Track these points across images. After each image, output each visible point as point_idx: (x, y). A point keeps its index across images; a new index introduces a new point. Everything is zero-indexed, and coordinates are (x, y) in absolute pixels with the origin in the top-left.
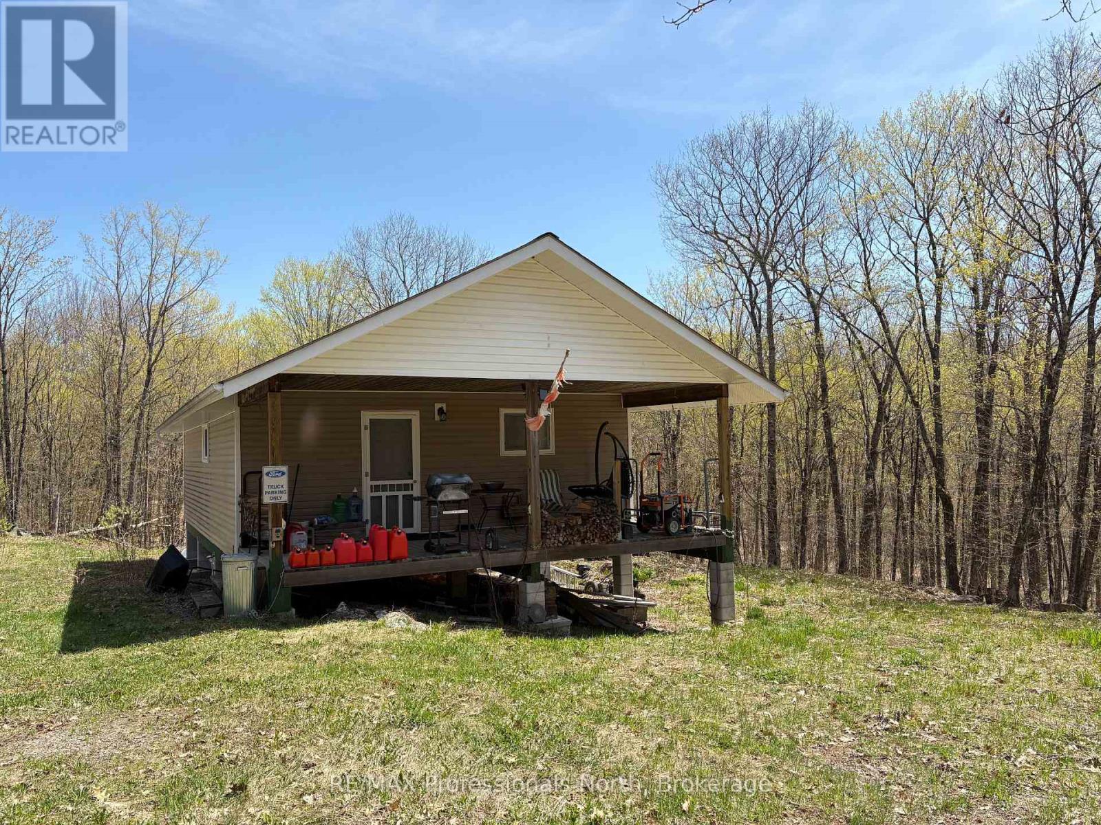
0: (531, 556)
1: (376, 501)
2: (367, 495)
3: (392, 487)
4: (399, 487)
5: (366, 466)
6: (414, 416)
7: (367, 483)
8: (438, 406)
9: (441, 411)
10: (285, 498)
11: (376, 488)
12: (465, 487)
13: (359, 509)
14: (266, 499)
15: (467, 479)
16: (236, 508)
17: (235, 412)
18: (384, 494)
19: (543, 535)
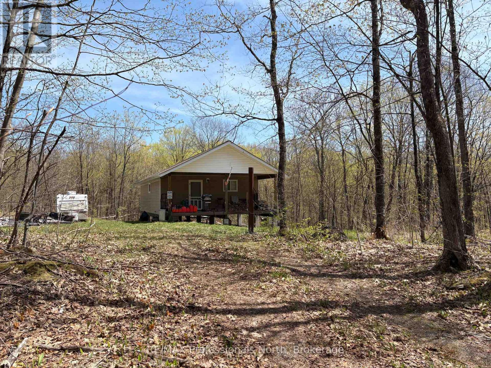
0: (225, 213)
1: (192, 201)
2: (190, 200)
3: (196, 199)
4: (198, 199)
5: (190, 193)
6: (201, 181)
7: (190, 197)
8: (207, 179)
9: (208, 180)
10: (171, 198)
11: (192, 199)
12: (211, 197)
13: (188, 203)
14: (168, 198)
15: (211, 195)
16: (160, 202)
17: (160, 180)
18: (194, 200)
19: (228, 209)
